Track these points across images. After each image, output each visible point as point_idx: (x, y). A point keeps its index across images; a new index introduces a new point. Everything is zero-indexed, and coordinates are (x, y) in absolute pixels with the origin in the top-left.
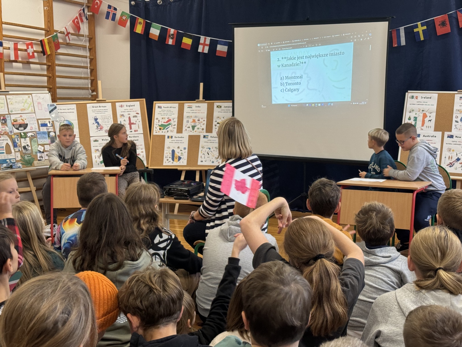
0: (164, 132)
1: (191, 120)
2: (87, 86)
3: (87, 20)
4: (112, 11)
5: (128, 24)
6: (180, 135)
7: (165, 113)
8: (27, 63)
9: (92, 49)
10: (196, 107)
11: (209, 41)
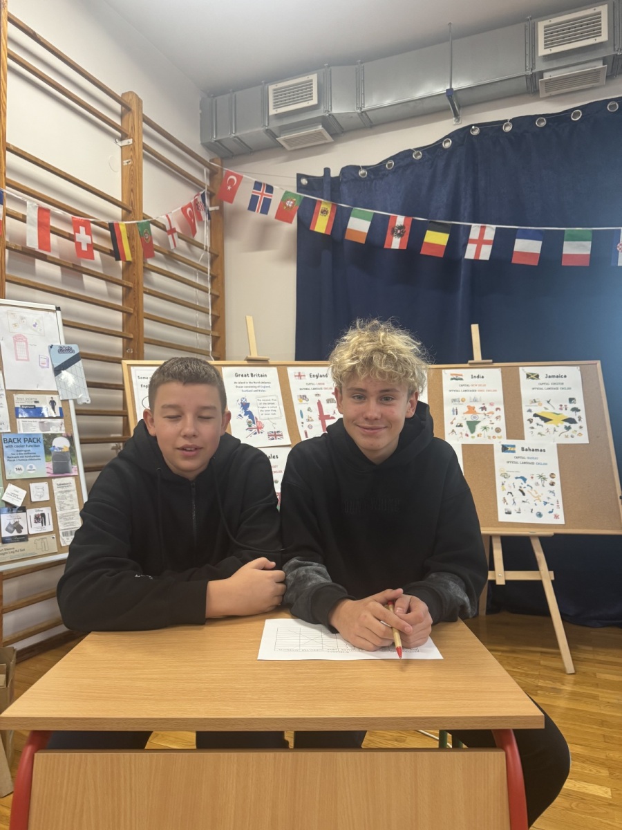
1: (463, 409)
3: (209, 219)
4: (262, 194)
9: (218, 278)
10: (473, 377)
11: (493, 233)
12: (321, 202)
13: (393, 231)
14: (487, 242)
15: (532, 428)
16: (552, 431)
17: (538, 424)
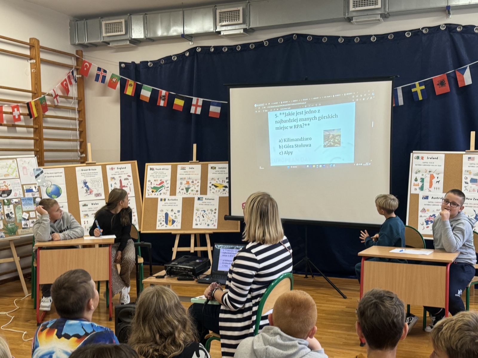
0: (156, 194)
1: (184, 182)
2: (75, 148)
3: (76, 82)
4: (102, 73)
5: (118, 86)
6: (173, 197)
7: (158, 175)
8: (12, 126)
9: (82, 111)
10: (190, 168)
11: (201, 102)
12: (129, 80)
13: (161, 98)
14: (199, 106)
15: (211, 190)
16: (218, 191)
17: (213, 188)
